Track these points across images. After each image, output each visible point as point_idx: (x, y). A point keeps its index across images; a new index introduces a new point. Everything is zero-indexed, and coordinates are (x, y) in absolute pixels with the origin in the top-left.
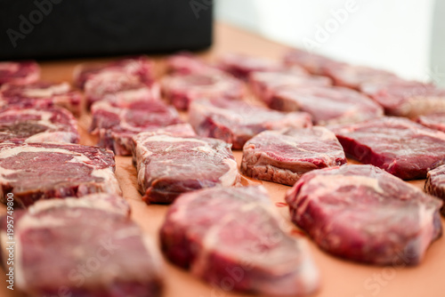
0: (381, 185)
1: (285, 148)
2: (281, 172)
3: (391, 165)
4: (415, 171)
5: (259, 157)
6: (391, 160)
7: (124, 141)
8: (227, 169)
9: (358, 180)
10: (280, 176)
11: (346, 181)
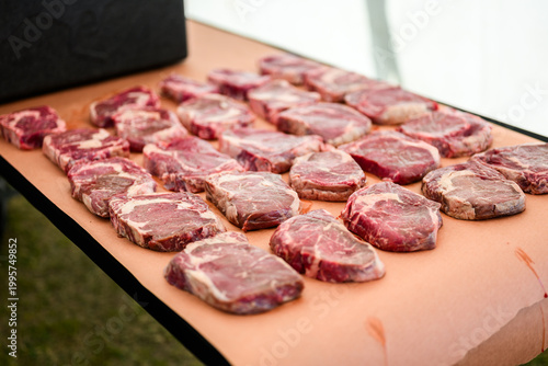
0: (400, 197)
1: (322, 174)
2: (324, 193)
3: (395, 175)
4: (413, 177)
5: (305, 183)
6: (394, 171)
7: (194, 182)
8: (292, 199)
9: (386, 196)
10: (324, 196)
11: (378, 198)
